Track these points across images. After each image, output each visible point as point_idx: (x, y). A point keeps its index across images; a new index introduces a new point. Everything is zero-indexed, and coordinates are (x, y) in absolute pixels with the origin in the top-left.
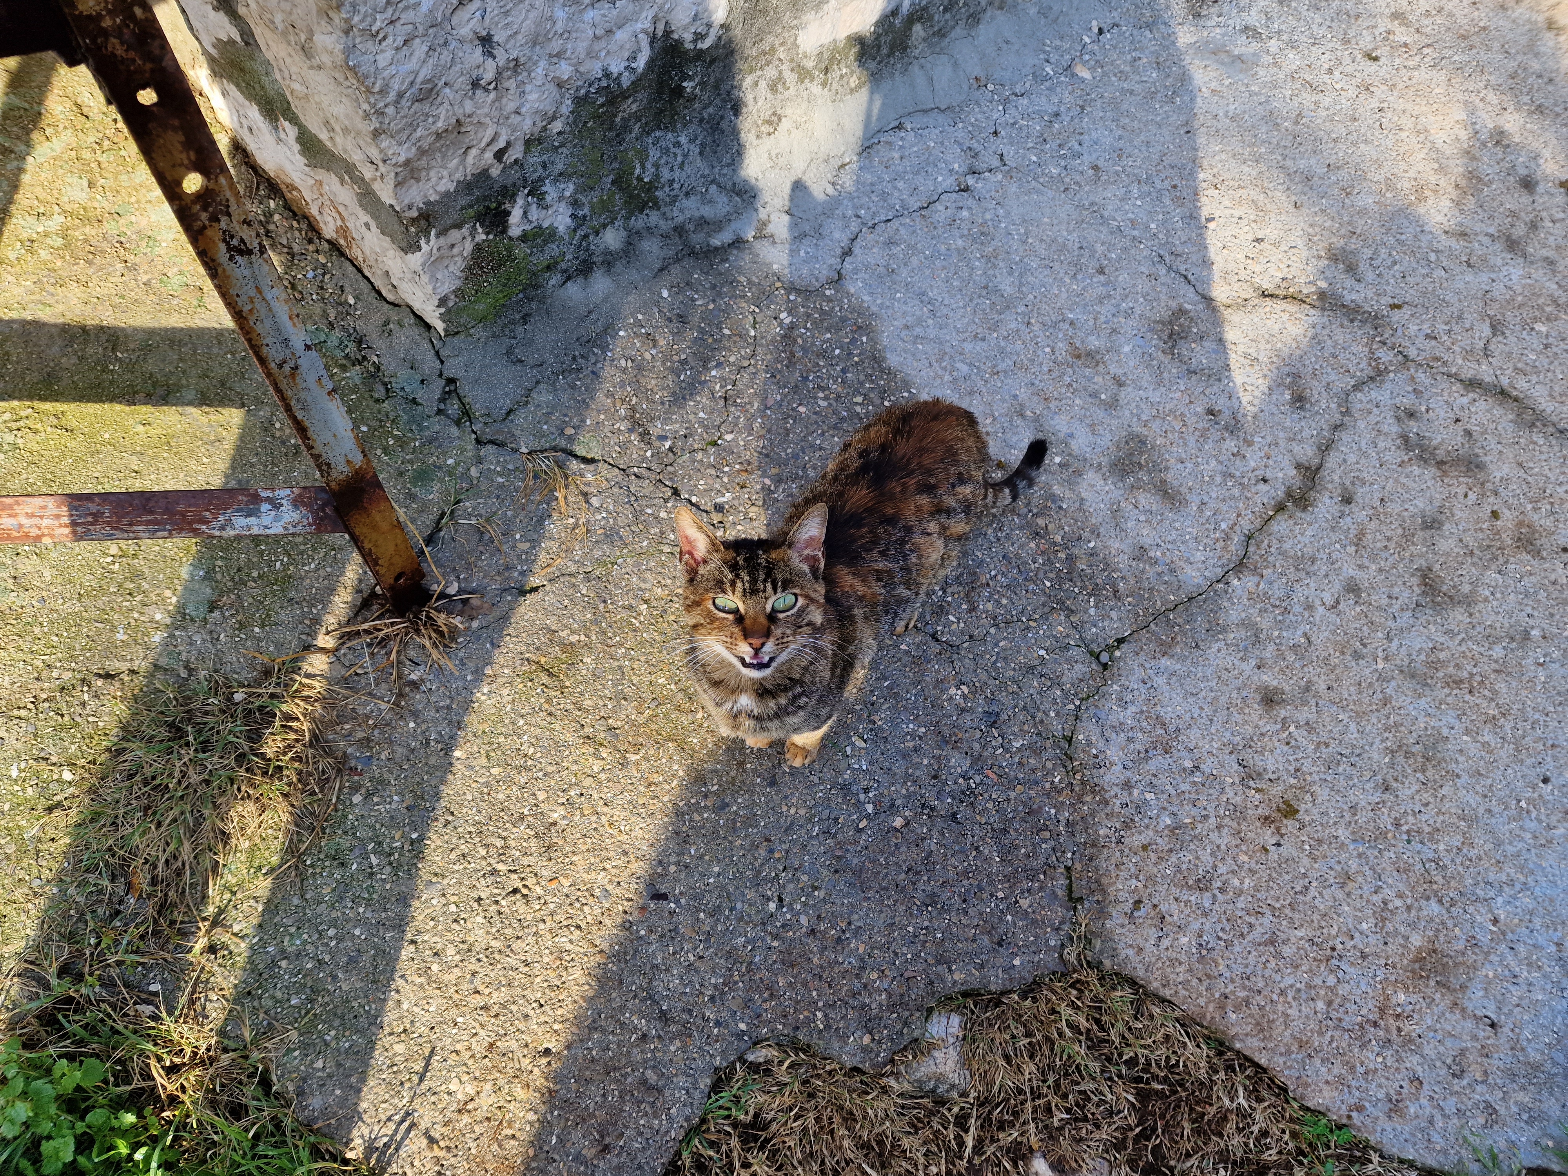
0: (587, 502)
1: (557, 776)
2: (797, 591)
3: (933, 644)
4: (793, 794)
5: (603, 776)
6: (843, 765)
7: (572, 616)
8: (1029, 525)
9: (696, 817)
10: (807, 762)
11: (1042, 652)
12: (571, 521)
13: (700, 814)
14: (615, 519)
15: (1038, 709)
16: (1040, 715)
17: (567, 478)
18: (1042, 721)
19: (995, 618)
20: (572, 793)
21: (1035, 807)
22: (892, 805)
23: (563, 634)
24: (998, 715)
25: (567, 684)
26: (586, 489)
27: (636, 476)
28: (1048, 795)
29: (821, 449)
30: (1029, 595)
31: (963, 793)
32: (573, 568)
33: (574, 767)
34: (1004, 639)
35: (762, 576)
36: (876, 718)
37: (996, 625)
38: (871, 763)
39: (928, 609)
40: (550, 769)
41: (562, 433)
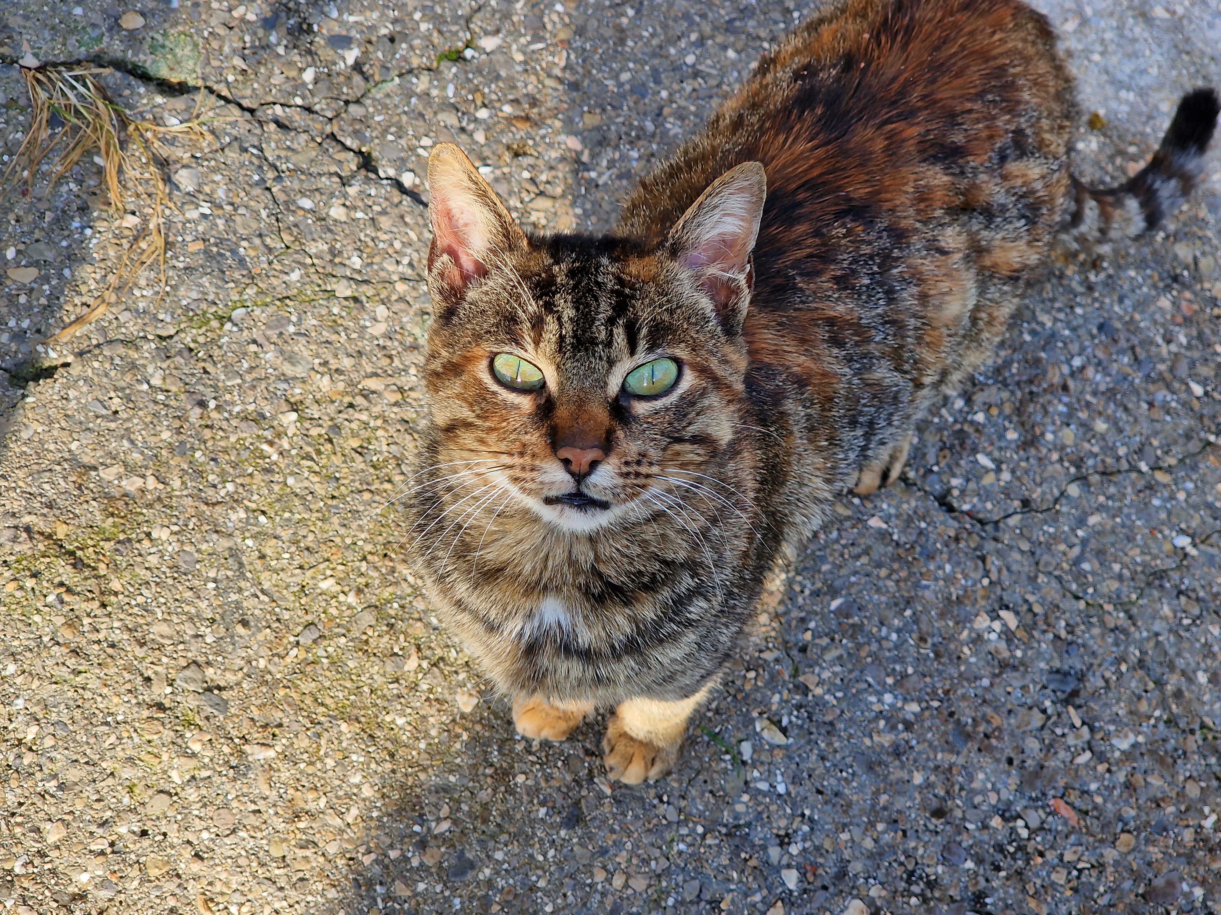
0: (167, 180)
1: (89, 792)
2: (682, 352)
3: (940, 516)
4: (618, 845)
5: (191, 793)
6: (732, 783)
7: (128, 434)
8: (1158, 259)
9: (400, 889)
10: (654, 773)
11: (1183, 541)
12: (131, 221)
13: (409, 883)
14: (229, 220)
15: (1172, 667)
16: (1173, 681)
17: (124, 123)
18: (1178, 694)
19: (1078, 463)
20: (123, 830)
21: (1159, 882)
22: (842, 874)
23: (108, 474)
24: (1081, 677)
25: (116, 585)
26: (165, 151)
27: (280, 124)
28: (1189, 858)
29: (696, 74)
30: (1157, 414)
31: (1000, 848)
32: (133, 328)
33: (127, 773)
34: (1100, 508)
35: (605, 309)
36: (809, 679)
37: (1082, 479)
38: (796, 780)
39: (931, 439)
40: (73, 775)
41: (115, 26)
